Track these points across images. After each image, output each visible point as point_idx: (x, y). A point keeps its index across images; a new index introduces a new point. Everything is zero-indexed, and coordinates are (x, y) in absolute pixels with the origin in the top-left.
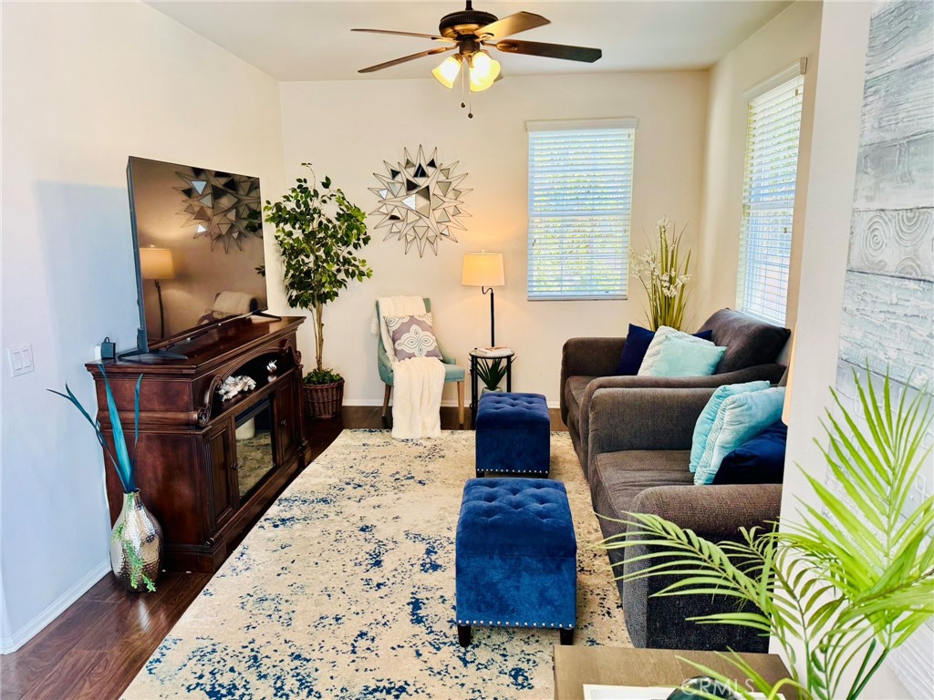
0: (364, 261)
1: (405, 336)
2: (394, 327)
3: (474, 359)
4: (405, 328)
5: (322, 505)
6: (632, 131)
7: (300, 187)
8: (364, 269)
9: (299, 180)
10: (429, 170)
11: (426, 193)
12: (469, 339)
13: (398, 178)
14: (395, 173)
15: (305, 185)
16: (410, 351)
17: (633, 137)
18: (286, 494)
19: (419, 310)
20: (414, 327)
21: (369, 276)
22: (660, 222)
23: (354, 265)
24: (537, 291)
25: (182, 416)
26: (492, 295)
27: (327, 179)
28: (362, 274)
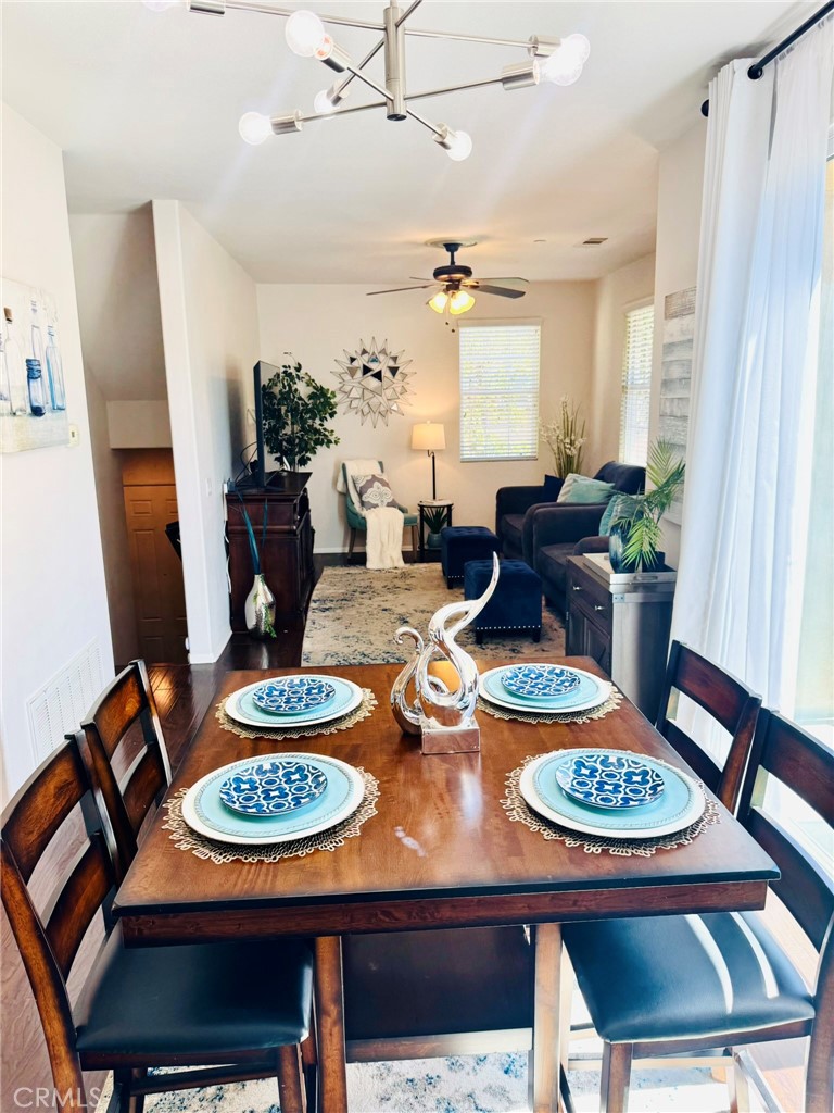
0: (332, 431)
1: (370, 491)
2: (360, 484)
3: (422, 507)
4: (369, 484)
5: (344, 602)
6: (539, 328)
7: (285, 372)
8: (332, 438)
9: (285, 367)
10: (381, 357)
11: (378, 376)
12: (416, 493)
13: (355, 364)
14: (352, 360)
15: (289, 371)
16: (375, 502)
17: (539, 332)
18: (314, 597)
19: (377, 471)
20: (376, 484)
21: (336, 443)
22: (563, 399)
23: (324, 435)
24: (467, 454)
25: (286, 527)
26: (434, 457)
27: (299, 365)
28: (329, 442)
